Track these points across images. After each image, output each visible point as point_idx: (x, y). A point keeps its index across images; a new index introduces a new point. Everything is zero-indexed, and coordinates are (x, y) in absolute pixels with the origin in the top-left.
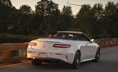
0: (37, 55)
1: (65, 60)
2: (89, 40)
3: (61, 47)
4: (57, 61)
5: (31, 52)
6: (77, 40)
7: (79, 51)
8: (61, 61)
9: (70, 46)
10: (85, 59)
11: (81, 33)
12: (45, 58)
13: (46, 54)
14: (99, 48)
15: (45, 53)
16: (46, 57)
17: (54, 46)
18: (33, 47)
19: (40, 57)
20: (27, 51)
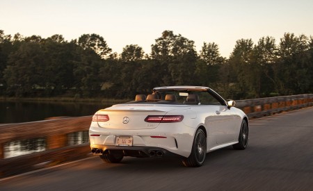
0: (111, 142)
1: (173, 149)
2: (223, 104)
3: (161, 121)
4: (156, 151)
5: (99, 135)
6: (197, 104)
7: (202, 127)
8: (164, 152)
9: (182, 117)
10: (217, 144)
11: (204, 88)
12: (129, 146)
13: (131, 139)
14: (245, 118)
15: (129, 137)
16: (131, 145)
17: (147, 120)
18: (102, 124)
19: (117, 145)
20: (90, 134)
